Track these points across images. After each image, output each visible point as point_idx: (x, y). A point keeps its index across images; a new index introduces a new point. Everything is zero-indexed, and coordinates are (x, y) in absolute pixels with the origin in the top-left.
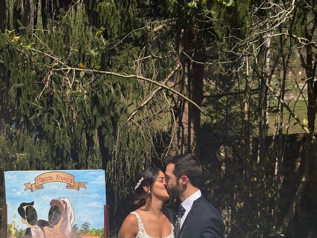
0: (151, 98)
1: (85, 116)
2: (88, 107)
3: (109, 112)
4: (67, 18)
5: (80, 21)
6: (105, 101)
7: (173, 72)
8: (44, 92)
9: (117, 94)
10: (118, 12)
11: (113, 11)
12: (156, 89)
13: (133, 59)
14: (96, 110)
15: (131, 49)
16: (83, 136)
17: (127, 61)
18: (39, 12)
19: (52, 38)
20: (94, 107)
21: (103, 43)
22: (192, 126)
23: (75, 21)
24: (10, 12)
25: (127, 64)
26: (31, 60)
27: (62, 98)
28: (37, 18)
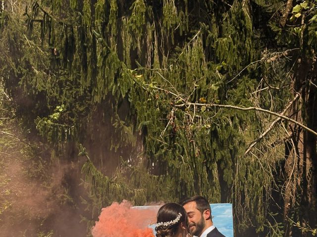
0: (269, 129)
1: (205, 150)
2: (208, 141)
3: (228, 145)
4: (183, 55)
5: (195, 57)
6: (223, 135)
7: (291, 102)
8: (167, 128)
9: (235, 127)
10: (235, 47)
11: (230, 46)
12: (274, 120)
13: (250, 91)
14: (215, 144)
15: (247, 81)
16: (204, 170)
17: (244, 93)
18: (156, 51)
19: (169, 76)
20: (214, 141)
21: (219, 78)
22: (308, 156)
23: (190, 58)
24: (127, 53)
25: (244, 97)
26: (155, 97)
27: (184, 133)
28: (153, 57)
